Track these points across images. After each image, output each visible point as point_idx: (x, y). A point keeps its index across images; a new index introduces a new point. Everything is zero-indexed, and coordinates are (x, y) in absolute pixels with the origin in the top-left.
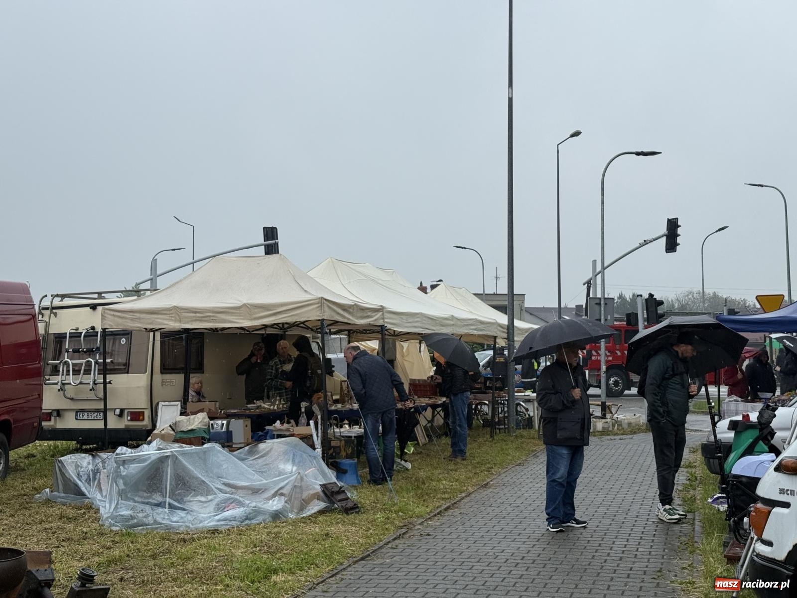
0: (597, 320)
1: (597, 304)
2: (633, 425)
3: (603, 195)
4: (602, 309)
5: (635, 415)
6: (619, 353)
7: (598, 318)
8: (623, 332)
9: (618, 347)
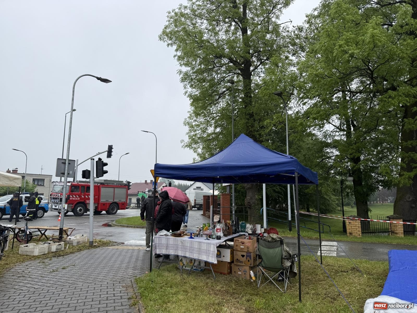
0: (62, 173)
1: (63, 163)
2: (81, 243)
3: (73, 95)
4: (67, 166)
5: (83, 235)
6: (83, 197)
7: (63, 172)
8: (86, 188)
9: (83, 194)
